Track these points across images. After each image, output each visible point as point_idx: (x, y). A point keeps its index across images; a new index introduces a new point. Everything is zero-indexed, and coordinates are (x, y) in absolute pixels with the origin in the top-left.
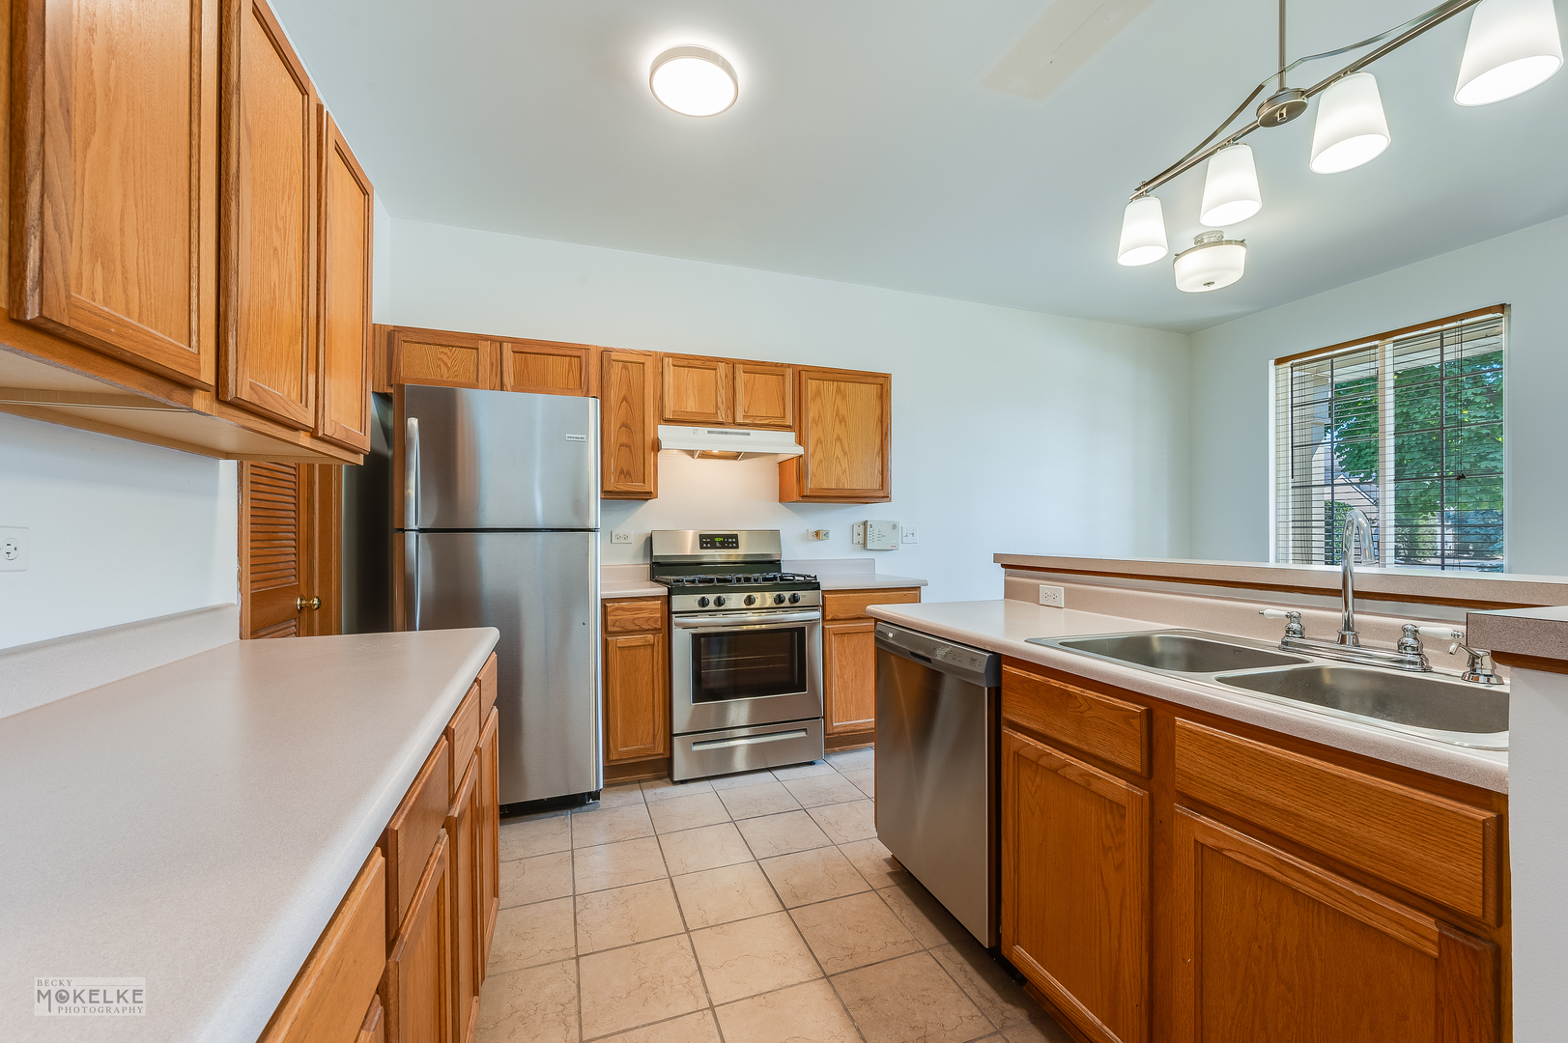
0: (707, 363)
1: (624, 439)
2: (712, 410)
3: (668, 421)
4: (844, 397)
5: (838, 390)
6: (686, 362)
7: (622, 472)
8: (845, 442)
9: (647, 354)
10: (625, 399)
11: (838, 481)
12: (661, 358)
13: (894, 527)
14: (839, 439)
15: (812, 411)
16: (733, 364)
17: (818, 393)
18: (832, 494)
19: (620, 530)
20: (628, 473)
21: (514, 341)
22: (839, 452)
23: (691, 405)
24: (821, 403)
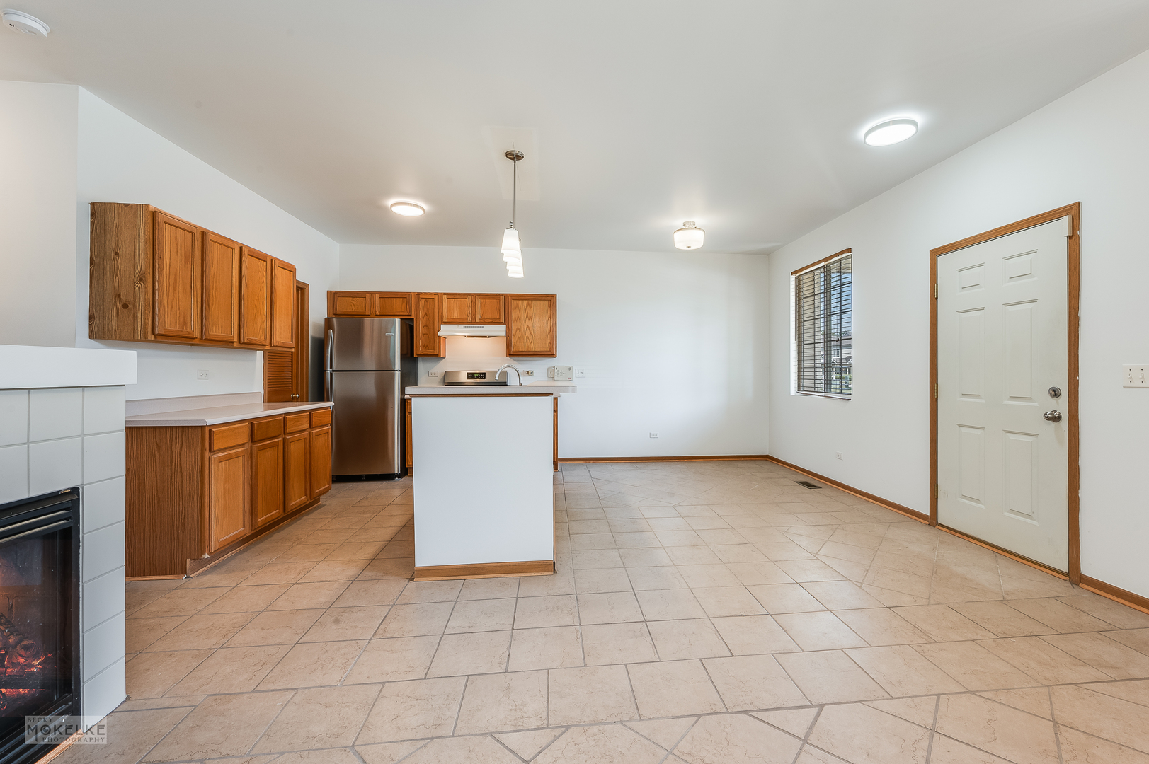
0: (463, 296)
1: (425, 332)
2: (465, 317)
3: (445, 323)
4: (531, 307)
5: (528, 304)
6: (451, 296)
7: (425, 345)
8: (532, 329)
9: (435, 294)
10: (426, 314)
11: (528, 347)
12: (442, 295)
13: (570, 369)
14: (528, 327)
15: (514, 315)
16: (475, 295)
17: (517, 306)
18: (524, 353)
19: (433, 371)
20: (427, 346)
21: (380, 293)
22: (528, 333)
23: (456, 315)
24: (519, 310)
